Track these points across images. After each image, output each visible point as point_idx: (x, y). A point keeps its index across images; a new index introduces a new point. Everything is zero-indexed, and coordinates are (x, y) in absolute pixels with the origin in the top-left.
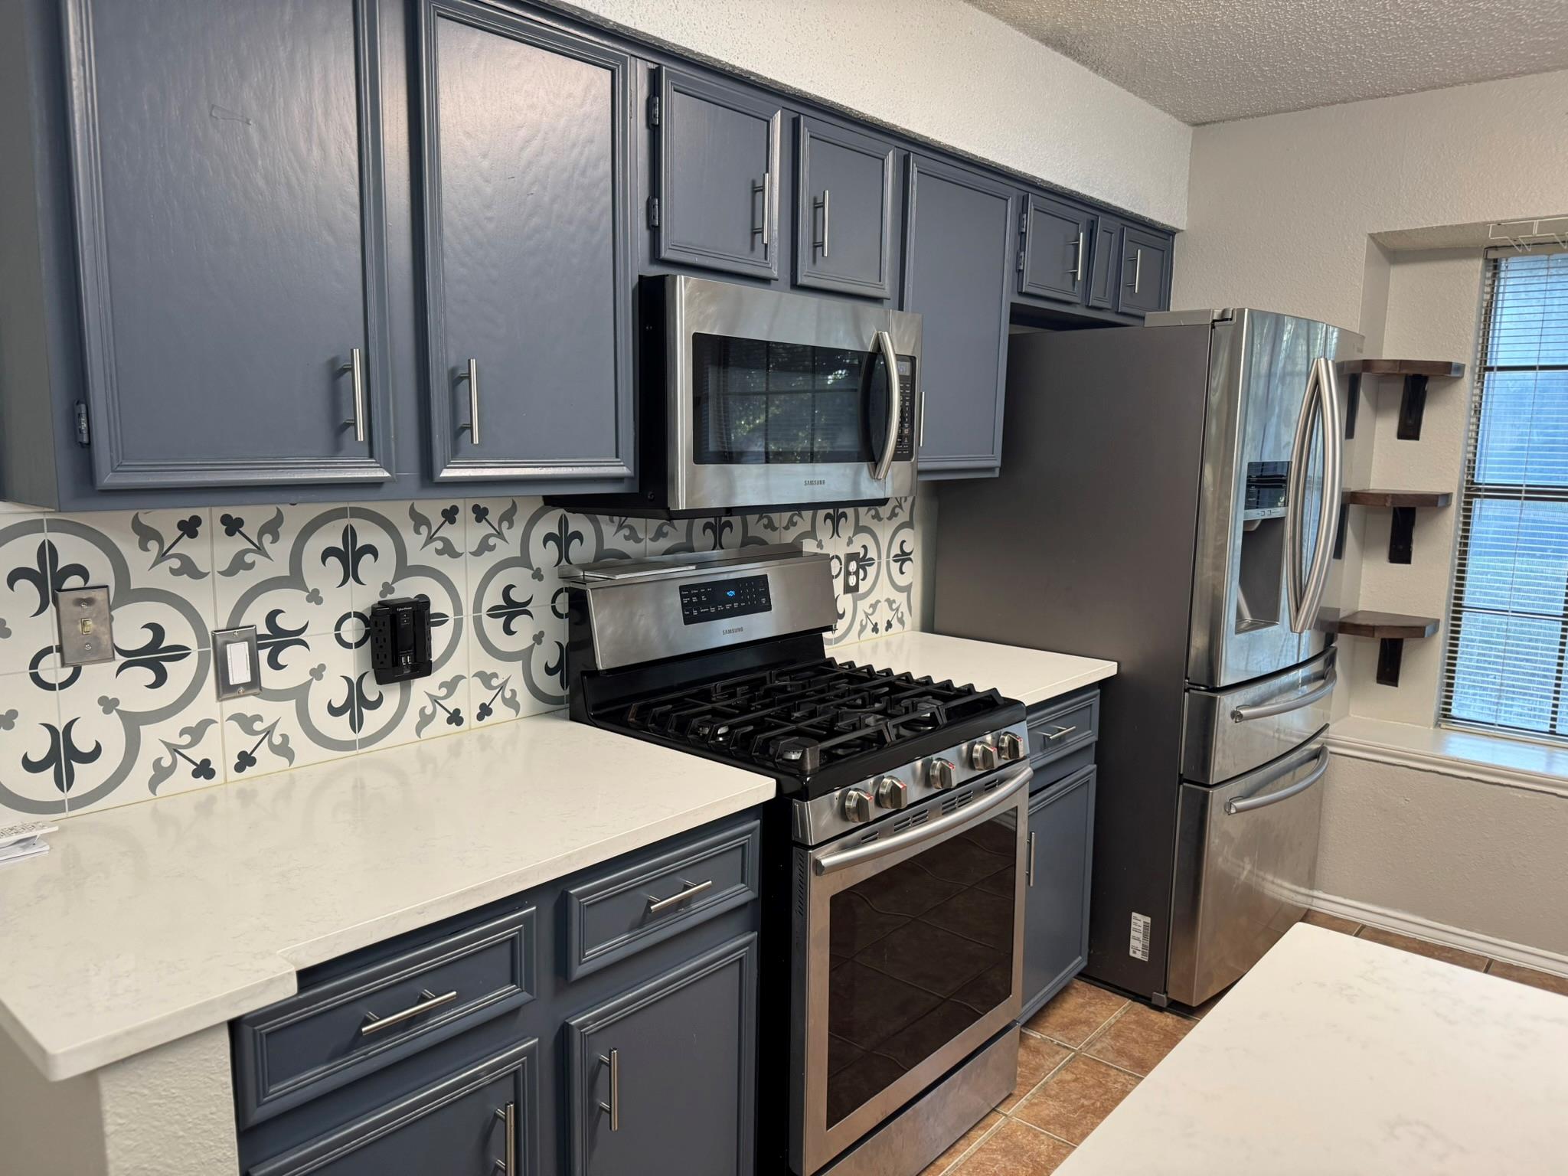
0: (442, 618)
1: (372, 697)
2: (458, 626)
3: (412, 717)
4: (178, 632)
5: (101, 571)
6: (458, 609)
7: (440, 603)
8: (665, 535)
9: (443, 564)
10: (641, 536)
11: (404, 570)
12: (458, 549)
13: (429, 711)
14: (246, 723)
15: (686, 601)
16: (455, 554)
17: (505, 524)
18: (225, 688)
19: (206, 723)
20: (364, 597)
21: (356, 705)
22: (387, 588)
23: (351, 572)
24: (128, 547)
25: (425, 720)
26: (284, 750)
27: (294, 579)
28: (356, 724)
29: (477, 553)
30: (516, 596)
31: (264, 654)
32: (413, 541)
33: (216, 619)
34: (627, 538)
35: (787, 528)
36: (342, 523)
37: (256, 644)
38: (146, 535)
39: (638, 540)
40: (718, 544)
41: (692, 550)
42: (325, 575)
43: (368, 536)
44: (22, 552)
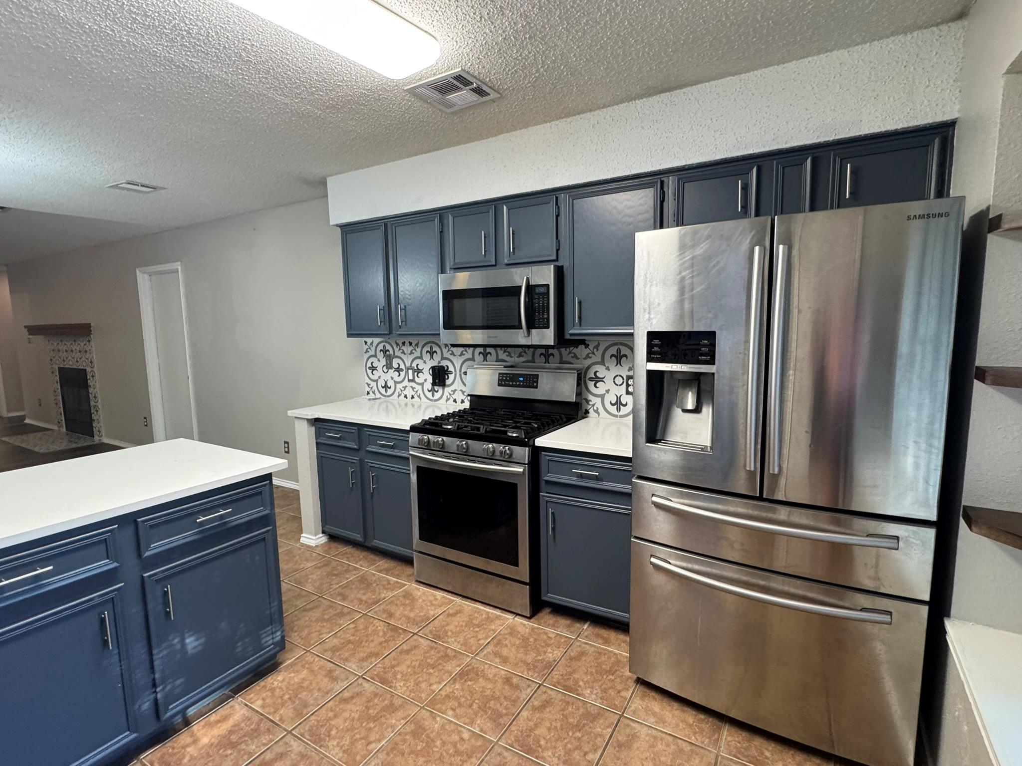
0: (451, 373)
1: (436, 390)
2: (455, 375)
3: (445, 398)
4: (402, 366)
5: (391, 352)
6: (455, 371)
7: (451, 369)
8: (523, 356)
9: (451, 357)
10: (512, 355)
11: (443, 358)
13: (448, 397)
14: (413, 388)
15: (500, 378)
16: (454, 355)
18: (409, 381)
19: (406, 386)
20: (434, 363)
21: (433, 391)
22: (439, 362)
23: (432, 357)
24: (395, 347)
25: (448, 399)
26: (419, 397)
27: (421, 358)
28: (433, 395)
29: (460, 356)
31: (416, 373)
32: (445, 351)
33: (408, 365)
34: (507, 356)
35: (585, 359)
36: (430, 345)
37: (414, 371)
38: (398, 345)
39: (511, 357)
40: (547, 361)
41: (535, 363)
42: (427, 357)
43: (435, 348)
44: (381, 347)
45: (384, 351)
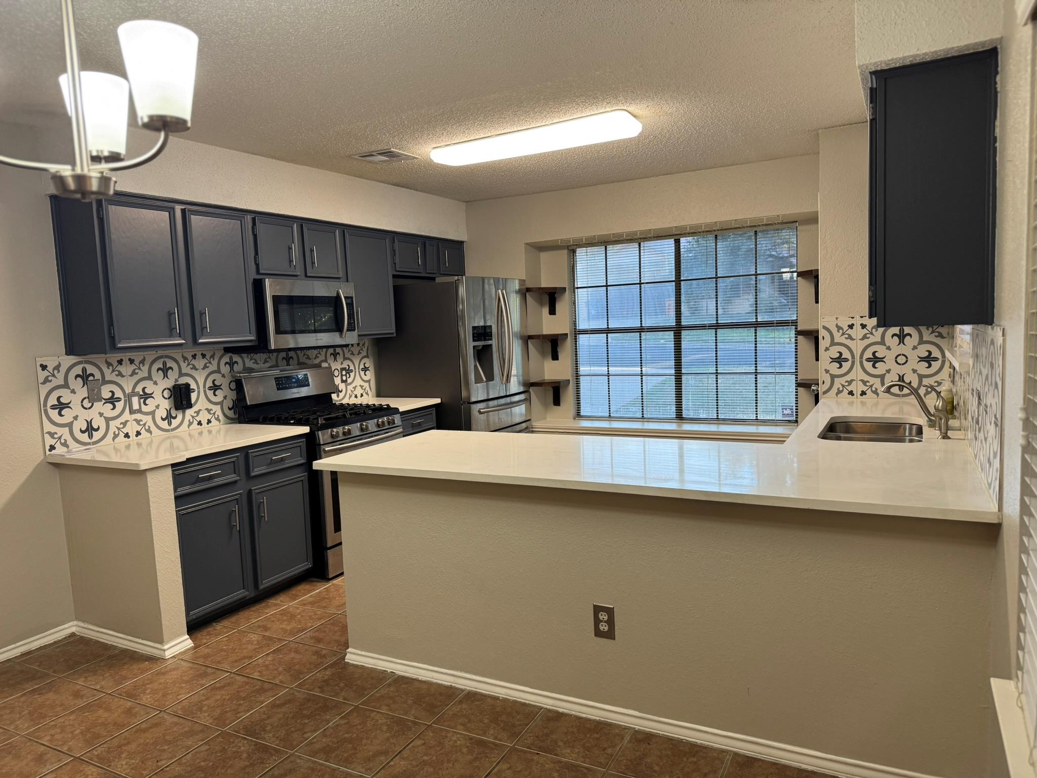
0: (194, 390)
1: (174, 415)
2: (199, 393)
3: (186, 423)
4: (119, 394)
5: (98, 376)
6: (198, 388)
7: (193, 386)
8: (268, 362)
9: (193, 373)
10: (259, 362)
11: (181, 375)
12: (197, 368)
13: (191, 421)
14: (138, 422)
15: (277, 382)
16: (196, 369)
17: (212, 359)
18: (132, 412)
19: (127, 421)
20: (170, 383)
21: (169, 418)
22: (176, 380)
23: (166, 375)
24: (105, 368)
25: (190, 424)
26: (149, 431)
27: (149, 378)
28: (170, 424)
29: (203, 369)
30: (217, 383)
31: (142, 400)
32: (183, 365)
33: (128, 390)
34: (254, 363)
36: (162, 360)
37: (140, 397)
38: (109, 364)
39: (257, 364)
40: (288, 363)
41: (278, 367)
42: (158, 376)
43: (170, 364)
44: (78, 370)
45: (85, 377)
